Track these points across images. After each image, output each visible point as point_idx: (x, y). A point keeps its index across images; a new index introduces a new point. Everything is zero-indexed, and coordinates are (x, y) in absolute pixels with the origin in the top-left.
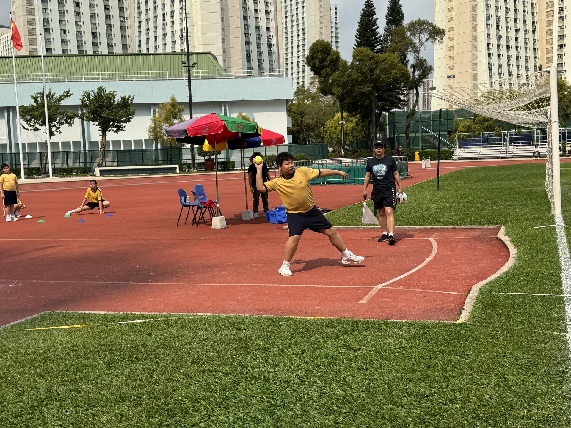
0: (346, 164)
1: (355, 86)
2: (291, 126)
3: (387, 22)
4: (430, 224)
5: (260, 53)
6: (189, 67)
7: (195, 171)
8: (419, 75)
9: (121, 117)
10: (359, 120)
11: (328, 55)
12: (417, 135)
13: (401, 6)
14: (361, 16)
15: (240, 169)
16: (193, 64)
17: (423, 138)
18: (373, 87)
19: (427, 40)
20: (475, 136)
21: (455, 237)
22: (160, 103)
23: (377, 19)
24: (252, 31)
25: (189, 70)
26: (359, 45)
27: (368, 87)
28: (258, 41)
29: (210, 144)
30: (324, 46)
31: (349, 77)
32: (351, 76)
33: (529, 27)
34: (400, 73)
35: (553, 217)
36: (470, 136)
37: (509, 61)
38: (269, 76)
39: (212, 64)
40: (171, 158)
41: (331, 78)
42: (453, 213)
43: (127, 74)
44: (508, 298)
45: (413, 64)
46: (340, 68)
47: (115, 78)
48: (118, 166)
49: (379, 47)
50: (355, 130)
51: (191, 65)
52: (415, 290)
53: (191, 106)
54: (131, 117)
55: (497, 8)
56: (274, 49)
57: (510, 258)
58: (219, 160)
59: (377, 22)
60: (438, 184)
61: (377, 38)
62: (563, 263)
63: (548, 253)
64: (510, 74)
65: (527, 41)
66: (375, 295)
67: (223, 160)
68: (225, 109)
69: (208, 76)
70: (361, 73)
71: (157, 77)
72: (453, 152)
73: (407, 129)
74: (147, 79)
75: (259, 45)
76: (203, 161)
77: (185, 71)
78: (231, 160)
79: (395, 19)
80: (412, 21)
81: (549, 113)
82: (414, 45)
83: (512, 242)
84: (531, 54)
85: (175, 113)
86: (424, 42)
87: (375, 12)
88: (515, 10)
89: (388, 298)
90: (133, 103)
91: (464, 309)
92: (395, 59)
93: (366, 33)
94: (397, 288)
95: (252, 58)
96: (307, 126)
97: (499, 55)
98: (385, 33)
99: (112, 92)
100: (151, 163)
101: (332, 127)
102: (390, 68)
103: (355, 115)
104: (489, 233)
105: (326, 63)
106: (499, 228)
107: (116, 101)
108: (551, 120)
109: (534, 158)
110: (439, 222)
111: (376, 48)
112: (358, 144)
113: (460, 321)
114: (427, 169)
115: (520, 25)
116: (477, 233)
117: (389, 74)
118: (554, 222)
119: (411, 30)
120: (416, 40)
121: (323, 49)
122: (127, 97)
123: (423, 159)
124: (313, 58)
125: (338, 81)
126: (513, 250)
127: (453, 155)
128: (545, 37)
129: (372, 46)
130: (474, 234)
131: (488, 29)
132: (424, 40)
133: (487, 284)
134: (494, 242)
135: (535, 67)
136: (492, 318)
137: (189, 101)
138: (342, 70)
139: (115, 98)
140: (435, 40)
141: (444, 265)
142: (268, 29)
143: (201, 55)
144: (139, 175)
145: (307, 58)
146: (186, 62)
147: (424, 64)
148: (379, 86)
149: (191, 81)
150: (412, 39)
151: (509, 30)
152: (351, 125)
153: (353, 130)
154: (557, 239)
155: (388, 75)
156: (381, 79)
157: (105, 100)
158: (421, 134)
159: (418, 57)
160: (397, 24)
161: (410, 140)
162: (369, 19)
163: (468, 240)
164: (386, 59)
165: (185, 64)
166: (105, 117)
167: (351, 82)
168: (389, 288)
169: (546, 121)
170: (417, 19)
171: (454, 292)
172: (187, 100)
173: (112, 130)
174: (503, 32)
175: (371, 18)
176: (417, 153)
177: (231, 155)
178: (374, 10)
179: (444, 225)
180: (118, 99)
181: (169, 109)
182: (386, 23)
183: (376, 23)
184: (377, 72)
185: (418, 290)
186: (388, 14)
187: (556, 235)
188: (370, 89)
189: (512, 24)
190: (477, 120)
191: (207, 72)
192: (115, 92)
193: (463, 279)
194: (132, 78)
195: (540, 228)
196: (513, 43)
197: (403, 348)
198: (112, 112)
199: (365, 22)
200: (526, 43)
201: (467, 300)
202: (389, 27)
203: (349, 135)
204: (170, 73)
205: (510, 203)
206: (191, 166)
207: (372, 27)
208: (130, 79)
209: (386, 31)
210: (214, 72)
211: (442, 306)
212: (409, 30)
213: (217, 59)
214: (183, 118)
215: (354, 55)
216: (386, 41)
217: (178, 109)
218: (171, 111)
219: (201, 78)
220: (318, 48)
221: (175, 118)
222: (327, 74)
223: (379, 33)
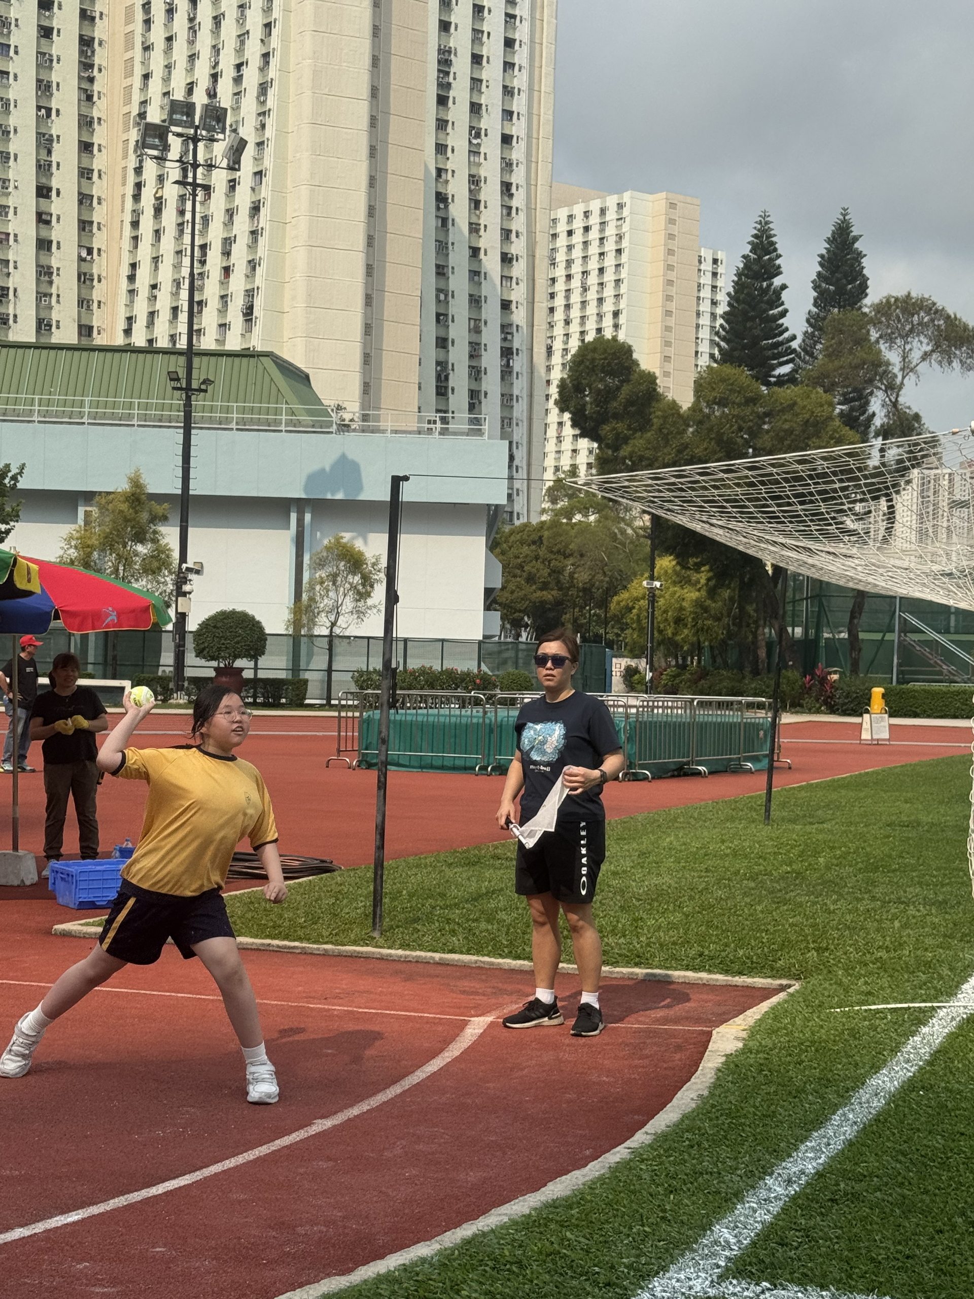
2: (498, 585)
3: (815, 300)
5: (476, 373)
6: (188, 389)
7: (181, 701)
8: (899, 460)
10: (709, 580)
11: (622, 382)
12: (888, 637)
13: (860, 255)
14: (738, 275)
15: (322, 706)
16: (204, 382)
17: (906, 651)
19: (925, 356)
22: (100, 493)
23: (784, 287)
24: (459, 308)
25: (188, 398)
26: (727, 358)
28: (474, 338)
30: (614, 353)
32: (686, 447)
38: (440, 434)
39: (274, 388)
40: (114, 658)
43: (16, 401)
45: (882, 426)
46: (657, 422)
49: (785, 369)
50: (706, 610)
51: (195, 385)
53: (186, 505)
56: (518, 363)
58: (261, 675)
59: (783, 298)
61: (781, 344)
67: (282, 675)
68: (301, 523)
69: (258, 422)
71: (103, 416)
73: (852, 617)
74: (73, 419)
75: (475, 351)
76: (212, 673)
77: (178, 401)
78: (307, 675)
79: (841, 291)
82: (885, 368)
85: (140, 523)
86: (916, 361)
87: (779, 267)
90: (20, 486)
92: (822, 406)
93: (749, 324)
95: (451, 383)
96: (584, 590)
98: (810, 330)
102: (804, 431)
105: (615, 406)
111: (776, 372)
112: (716, 652)
114: (878, 743)
119: (881, 322)
120: (892, 356)
121: (609, 364)
124: (578, 388)
125: (648, 459)
129: (761, 365)
132: (916, 356)
137: (179, 492)
138: (660, 430)
140: (951, 357)
142: (506, 305)
143: (245, 361)
145: (562, 386)
146: (182, 373)
149: (193, 432)
150: (880, 351)
152: (694, 595)
153: (699, 610)
154: (876, 1073)
158: (900, 636)
159: (895, 404)
160: (846, 307)
161: (860, 650)
162: (762, 287)
164: (795, 403)
165: (178, 380)
170: (901, 294)
172: (174, 487)
175: (765, 284)
176: (878, 691)
177: (308, 663)
178: (778, 262)
181: (121, 512)
182: (812, 301)
183: (778, 298)
186: (819, 274)
187: (897, 1049)
191: (255, 410)
194: (30, 413)
199: (748, 294)
202: (822, 315)
203: (686, 625)
204: (147, 407)
206: (171, 685)
207: (766, 311)
208: (24, 417)
209: (811, 325)
210: (277, 412)
212: (875, 322)
213: (307, 378)
214: (163, 542)
215: (699, 387)
216: (811, 355)
217: (150, 512)
218: (125, 517)
219: (235, 427)
220: (593, 360)
221: (140, 538)
222: (617, 435)
223: (787, 329)
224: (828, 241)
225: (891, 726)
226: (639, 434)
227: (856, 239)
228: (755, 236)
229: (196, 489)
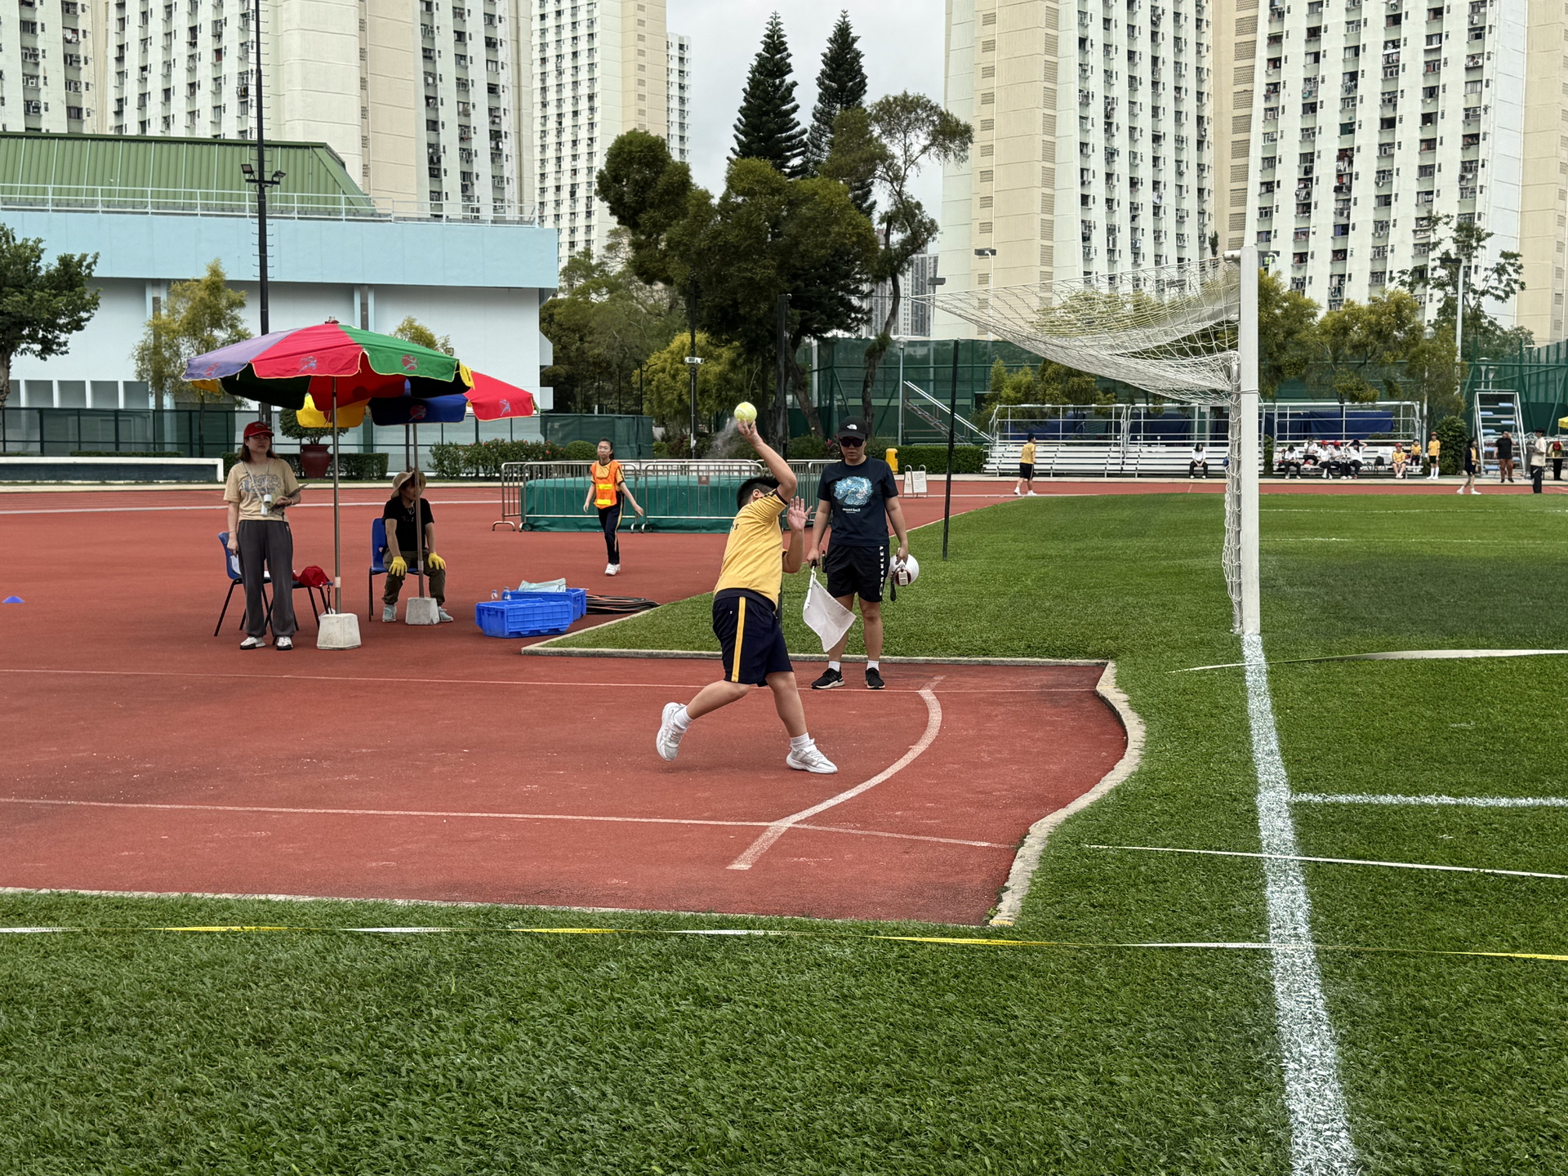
0: (700, 477)
1: (730, 264)
3: (820, 95)
4: (922, 652)
5: (467, 155)
6: (261, 182)
8: (903, 243)
9: (57, 314)
10: (739, 355)
11: (657, 173)
12: (893, 403)
13: (858, 55)
14: (753, 72)
16: (275, 175)
17: (908, 413)
18: (780, 268)
19: (925, 149)
20: (1044, 414)
21: (989, 687)
22: (175, 281)
23: (795, 84)
24: (447, 91)
25: (262, 190)
26: (745, 150)
27: (765, 267)
28: (464, 121)
29: (318, 406)
30: (649, 147)
31: (714, 238)
32: (720, 234)
33: (1190, 130)
34: (851, 236)
35: (1238, 640)
36: (1029, 413)
37: (1133, 218)
38: (492, 222)
39: (330, 179)
40: (201, 438)
41: (664, 236)
42: (984, 623)
43: (77, 192)
44: (1121, 860)
45: (886, 213)
46: (691, 210)
47: (44, 202)
48: (42, 454)
49: (796, 161)
50: (728, 381)
51: (267, 177)
52: (881, 834)
53: (265, 290)
54: (84, 315)
55: (1108, 74)
56: (507, 146)
57: (1129, 748)
58: (343, 450)
59: (794, 94)
60: (946, 541)
61: (794, 137)
62: (1261, 768)
63: (1225, 738)
64: (1136, 252)
65: (1183, 167)
66: (772, 847)
67: (354, 450)
68: (364, 307)
69: (318, 211)
70: (748, 227)
71: (166, 206)
72: (986, 455)
73: (866, 386)
74: (138, 209)
75: (465, 133)
76: (296, 450)
77: (249, 192)
78: (378, 450)
79: (842, 88)
80: (887, 97)
81: (1235, 368)
82: (890, 161)
83: (1134, 706)
84: (1191, 203)
85: (219, 309)
86: (916, 154)
87: (789, 65)
88: (1155, 84)
89: (808, 856)
90: (94, 274)
91: (1007, 889)
92: (839, 195)
93: (763, 119)
94: (833, 829)
95: (443, 166)
96: (595, 363)
97: (1109, 201)
98: (816, 124)
99: (30, 243)
100: (141, 448)
101: (663, 370)
102: (825, 219)
103: (729, 341)
104: (1076, 679)
105: (650, 194)
106: (1102, 667)
107: (44, 268)
108: (1239, 388)
109: (1192, 480)
110: (946, 648)
111: (790, 164)
113: (995, 922)
114: (917, 497)
115: (1167, 126)
116: (1046, 678)
117: (824, 235)
118: (1240, 656)
119: (883, 119)
120: (895, 149)
121: (645, 157)
122: (76, 259)
123: (908, 470)
124: (617, 179)
125: (685, 245)
126: (1135, 729)
127: (987, 463)
128: (1229, 161)
129: (778, 157)
130: (1036, 681)
131: (1084, 131)
132: (916, 149)
133: (1068, 821)
134: (1089, 705)
135: (1202, 237)
136: (1081, 915)
137: (258, 279)
138: (694, 217)
139: (39, 258)
140: (946, 150)
141: (956, 766)
142: (492, 89)
143: (299, 151)
144: (104, 484)
145: (601, 177)
146: (255, 167)
147: (915, 215)
148: (794, 266)
149: (268, 221)
150: (885, 146)
151: (1137, 135)
152: (717, 369)
153: (723, 383)
154: (1247, 702)
155: (821, 239)
156: (802, 248)
157: (9, 264)
158: (903, 402)
159: (900, 194)
160: (848, 102)
161: (873, 415)
162: (774, 83)
163: (1021, 699)
164: (816, 193)
165: (251, 172)
166: (9, 314)
167: (719, 251)
168: (811, 827)
169: (1227, 388)
170: (899, 93)
171: (983, 841)
172: (254, 275)
173: (28, 349)
174: (1121, 141)
175: (777, 81)
176: (892, 451)
178: (788, 61)
179: (960, 655)
180: (49, 262)
181: (202, 299)
182: (817, 97)
183: (790, 94)
184: (791, 228)
185: (887, 835)
186: (823, 73)
187: (1244, 689)
188: (772, 272)
189: (1144, 121)
190: (1050, 370)
191: (315, 200)
192: (40, 241)
193: (1006, 806)
194: (94, 203)
195: (1205, 671)
196: (1145, 172)
197: (845, 998)
198: (30, 300)
199: (763, 91)
200: (1180, 174)
201: (1017, 865)
202: (826, 109)
203: (710, 397)
204: (207, 196)
205: (1130, 599)
207: (780, 106)
208: (88, 208)
209: (817, 120)
210: (335, 201)
211: (951, 880)
212: (877, 119)
213: (343, 165)
214: (241, 327)
215: (730, 180)
216: (818, 147)
217: (228, 298)
218: (205, 304)
219: (296, 216)
220: (630, 152)
221: (216, 323)
222: (654, 225)
223: (798, 124)
224: (831, 41)
225: (928, 481)
226: (675, 222)
227: (854, 40)
228: (768, 36)
229: (273, 275)
